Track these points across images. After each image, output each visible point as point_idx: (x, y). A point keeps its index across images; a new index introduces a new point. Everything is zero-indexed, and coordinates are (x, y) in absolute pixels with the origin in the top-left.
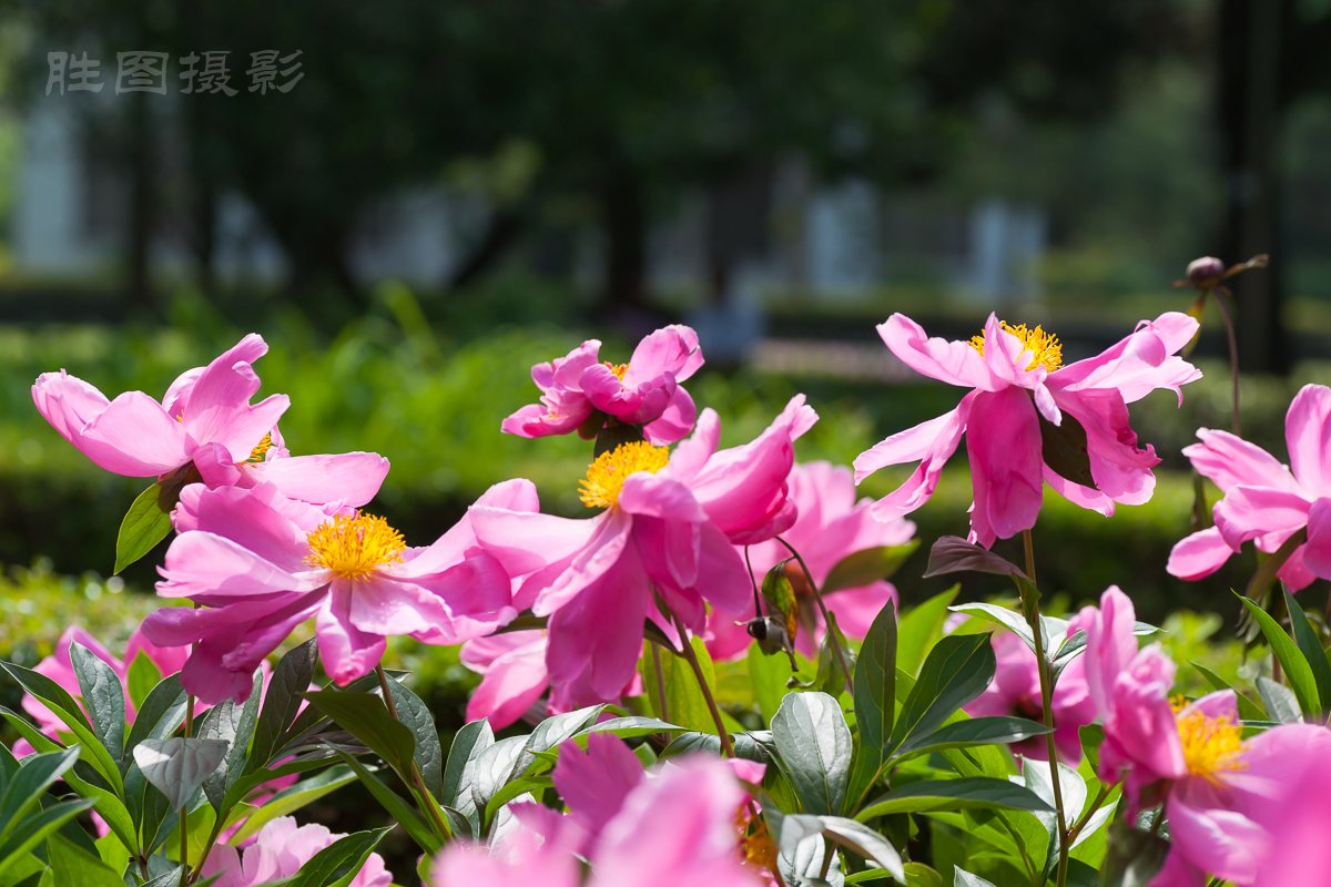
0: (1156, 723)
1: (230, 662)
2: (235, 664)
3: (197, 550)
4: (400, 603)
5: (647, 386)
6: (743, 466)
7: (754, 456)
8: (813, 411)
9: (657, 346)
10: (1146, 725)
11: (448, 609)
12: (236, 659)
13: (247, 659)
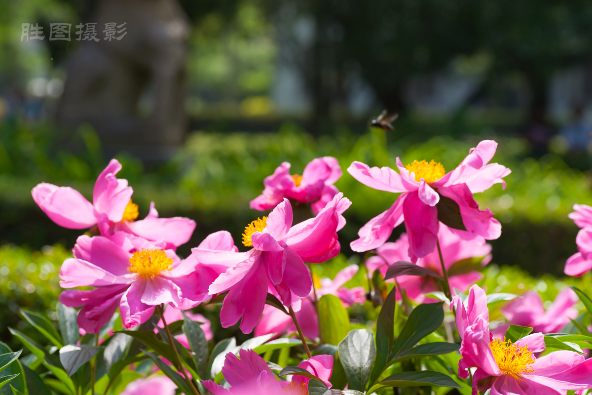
0: (480, 350)
1: (88, 315)
2: (91, 317)
3: (74, 267)
4: (166, 290)
5: (310, 186)
6: (311, 226)
7: (316, 222)
8: (348, 200)
9: (315, 167)
10: (476, 352)
11: (180, 293)
12: (91, 314)
13: (95, 314)
